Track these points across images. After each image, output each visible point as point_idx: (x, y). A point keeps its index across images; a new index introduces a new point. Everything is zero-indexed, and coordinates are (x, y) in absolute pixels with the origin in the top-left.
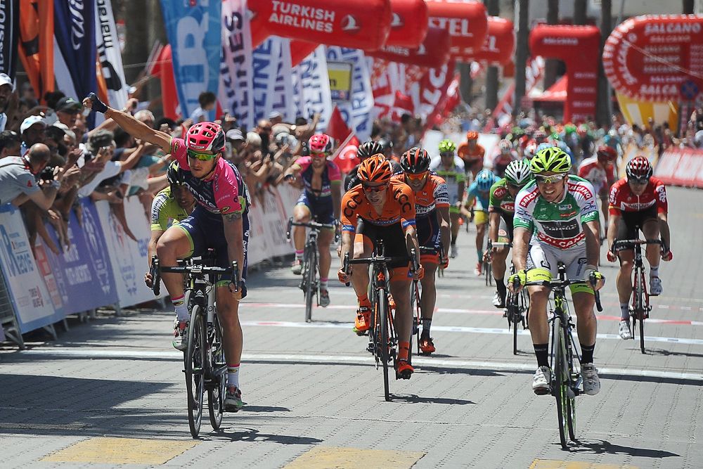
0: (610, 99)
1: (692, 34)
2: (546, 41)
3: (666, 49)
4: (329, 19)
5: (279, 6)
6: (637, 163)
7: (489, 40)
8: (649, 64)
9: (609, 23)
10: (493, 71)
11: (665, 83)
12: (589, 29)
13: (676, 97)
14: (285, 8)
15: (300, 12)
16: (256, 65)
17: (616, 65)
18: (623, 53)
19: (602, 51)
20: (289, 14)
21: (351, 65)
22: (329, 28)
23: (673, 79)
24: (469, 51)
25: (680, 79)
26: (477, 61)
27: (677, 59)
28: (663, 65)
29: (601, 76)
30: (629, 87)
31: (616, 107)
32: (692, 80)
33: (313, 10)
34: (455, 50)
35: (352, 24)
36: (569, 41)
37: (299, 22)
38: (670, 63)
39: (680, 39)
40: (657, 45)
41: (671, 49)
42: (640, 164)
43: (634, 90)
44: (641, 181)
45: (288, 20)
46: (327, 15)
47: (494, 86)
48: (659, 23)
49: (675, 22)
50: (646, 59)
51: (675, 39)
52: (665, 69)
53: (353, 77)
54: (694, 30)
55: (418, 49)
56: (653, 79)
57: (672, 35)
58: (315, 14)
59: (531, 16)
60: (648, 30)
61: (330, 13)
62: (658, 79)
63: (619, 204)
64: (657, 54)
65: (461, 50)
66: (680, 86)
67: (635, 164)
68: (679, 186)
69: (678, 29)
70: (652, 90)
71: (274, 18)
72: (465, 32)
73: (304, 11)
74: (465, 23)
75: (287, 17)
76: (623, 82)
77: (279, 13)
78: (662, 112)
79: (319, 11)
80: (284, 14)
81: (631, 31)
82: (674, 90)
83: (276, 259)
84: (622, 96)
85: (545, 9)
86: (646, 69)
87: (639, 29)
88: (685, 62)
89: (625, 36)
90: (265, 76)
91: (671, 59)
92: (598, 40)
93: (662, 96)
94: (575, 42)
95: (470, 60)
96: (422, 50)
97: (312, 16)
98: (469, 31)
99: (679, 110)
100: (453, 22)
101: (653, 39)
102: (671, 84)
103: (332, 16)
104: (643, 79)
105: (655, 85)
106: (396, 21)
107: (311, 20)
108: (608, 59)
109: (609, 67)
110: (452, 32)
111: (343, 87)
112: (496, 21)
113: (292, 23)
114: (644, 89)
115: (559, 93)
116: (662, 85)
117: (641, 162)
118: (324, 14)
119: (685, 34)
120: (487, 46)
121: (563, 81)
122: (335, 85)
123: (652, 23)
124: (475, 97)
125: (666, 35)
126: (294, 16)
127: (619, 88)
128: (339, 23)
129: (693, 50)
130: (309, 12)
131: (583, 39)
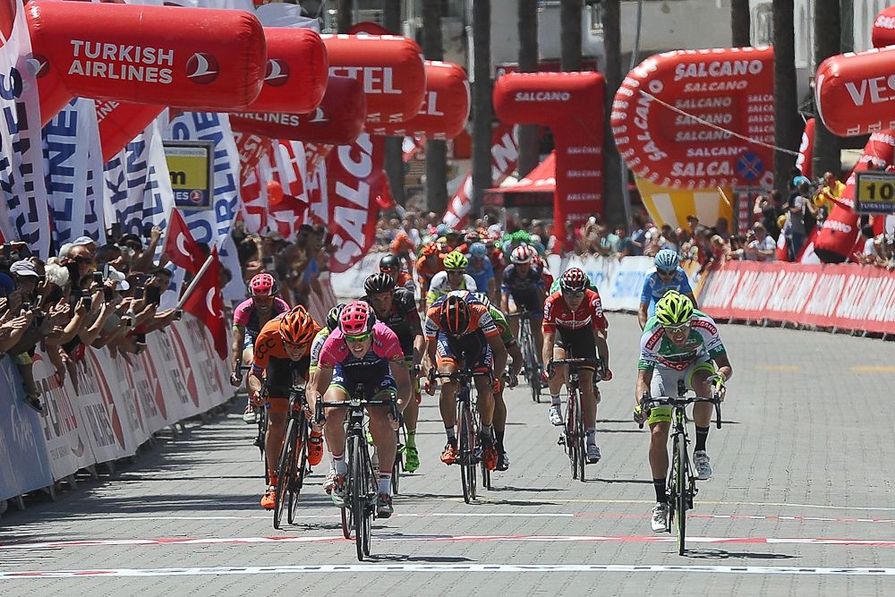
0: (626, 188)
1: (748, 76)
2: (519, 97)
3: (709, 103)
4: (165, 61)
5: (82, 48)
6: (571, 275)
7: (427, 98)
8: (685, 128)
9: (618, 64)
10: (437, 150)
11: (711, 159)
12: (587, 76)
13: (729, 178)
14: (93, 51)
15: (117, 55)
16: (53, 154)
17: (633, 131)
18: (642, 112)
19: (610, 110)
20: (100, 59)
21: (208, 148)
22: (167, 77)
23: (723, 151)
24: (396, 117)
25: (734, 151)
26: (410, 134)
27: (728, 118)
28: (707, 128)
29: (610, 151)
30: (654, 166)
31: (636, 199)
32: (753, 151)
33: (138, 49)
34: (374, 117)
35: (203, 68)
36: (556, 96)
37: (117, 71)
38: (718, 125)
39: (731, 86)
40: (696, 96)
41: (718, 102)
42: (574, 275)
43: (663, 169)
44: (577, 294)
45: (99, 70)
46: (161, 57)
47: (440, 175)
48: (697, 61)
49: (722, 60)
50: (679, 121)
51: (722, 86)
52: (710, 136)
53: (212, 168)
54: (753, 71)
55: (314, 114)
56: (691, 153)
57: (719, 79)
58: (142, 56)
59: (494, 61)
60: (680, 74)
61: (166, 53)
62: (700, 152)
63: (553, 320)
64: (696, 112)
65: (385, 117)
66: (735, 162)
67: (569, 276)
68: (741, 322)
69: (727, 70)
70: (690, 170)
71: (76, 68)
72: (388, 88)
73: (124, 53)
74: (388, 72)
75: (96, 64)
76: (645, 158)
77: (83, 58)
78: (709, 204)
79: (148, 51)
80: (92, 61)
81: (652, 76)
82: (725, 168)
83: (101, 467)
84: (643, 182)
85: (515, 46)
86: (679, 137)
87: (664, 73)
88: (740, 124)
89: (644, 84)
90: (70, 172)
91: (718, 118)
92: (602, 93)
93: (707, 178)
94: (566, 97)
95: (399, 132)
96: (320, 117)
97: (137, 61)
98: (394, 87)
99: (735, 200)
100: (368, 71)
101: (688, 88)
102: (720, 159)
103: (170, 58)
104: (676, 151)
105: (696, 160)
106: (276, 72)
107: (137, 66)
108: (620, 123)
109: (621, 135)
110: (368, 88)
111: (196, 183)
112: (437, 68)
113: (106, 73)
114: (677, 169)
115: (544, 180)
116: (707, 161)
117: (575, 273)
118: (156, 54)
119: (739, 78)
120: (425, 108)
121: (549, 162)
122: (183, 182)
123: (687, 62)
124: (412, 193)
125: (709, 80)
126: (108, 61)
127: (639, 168)
128: (182, 67)
129: (753, 104)
130: (132, 54)
131: (578, 92)
